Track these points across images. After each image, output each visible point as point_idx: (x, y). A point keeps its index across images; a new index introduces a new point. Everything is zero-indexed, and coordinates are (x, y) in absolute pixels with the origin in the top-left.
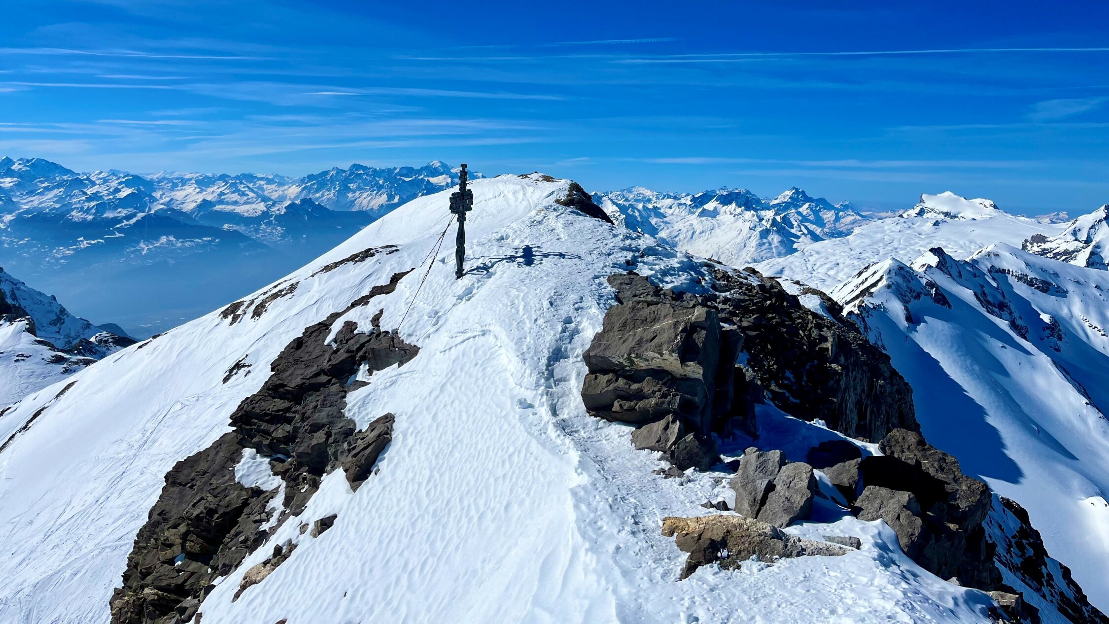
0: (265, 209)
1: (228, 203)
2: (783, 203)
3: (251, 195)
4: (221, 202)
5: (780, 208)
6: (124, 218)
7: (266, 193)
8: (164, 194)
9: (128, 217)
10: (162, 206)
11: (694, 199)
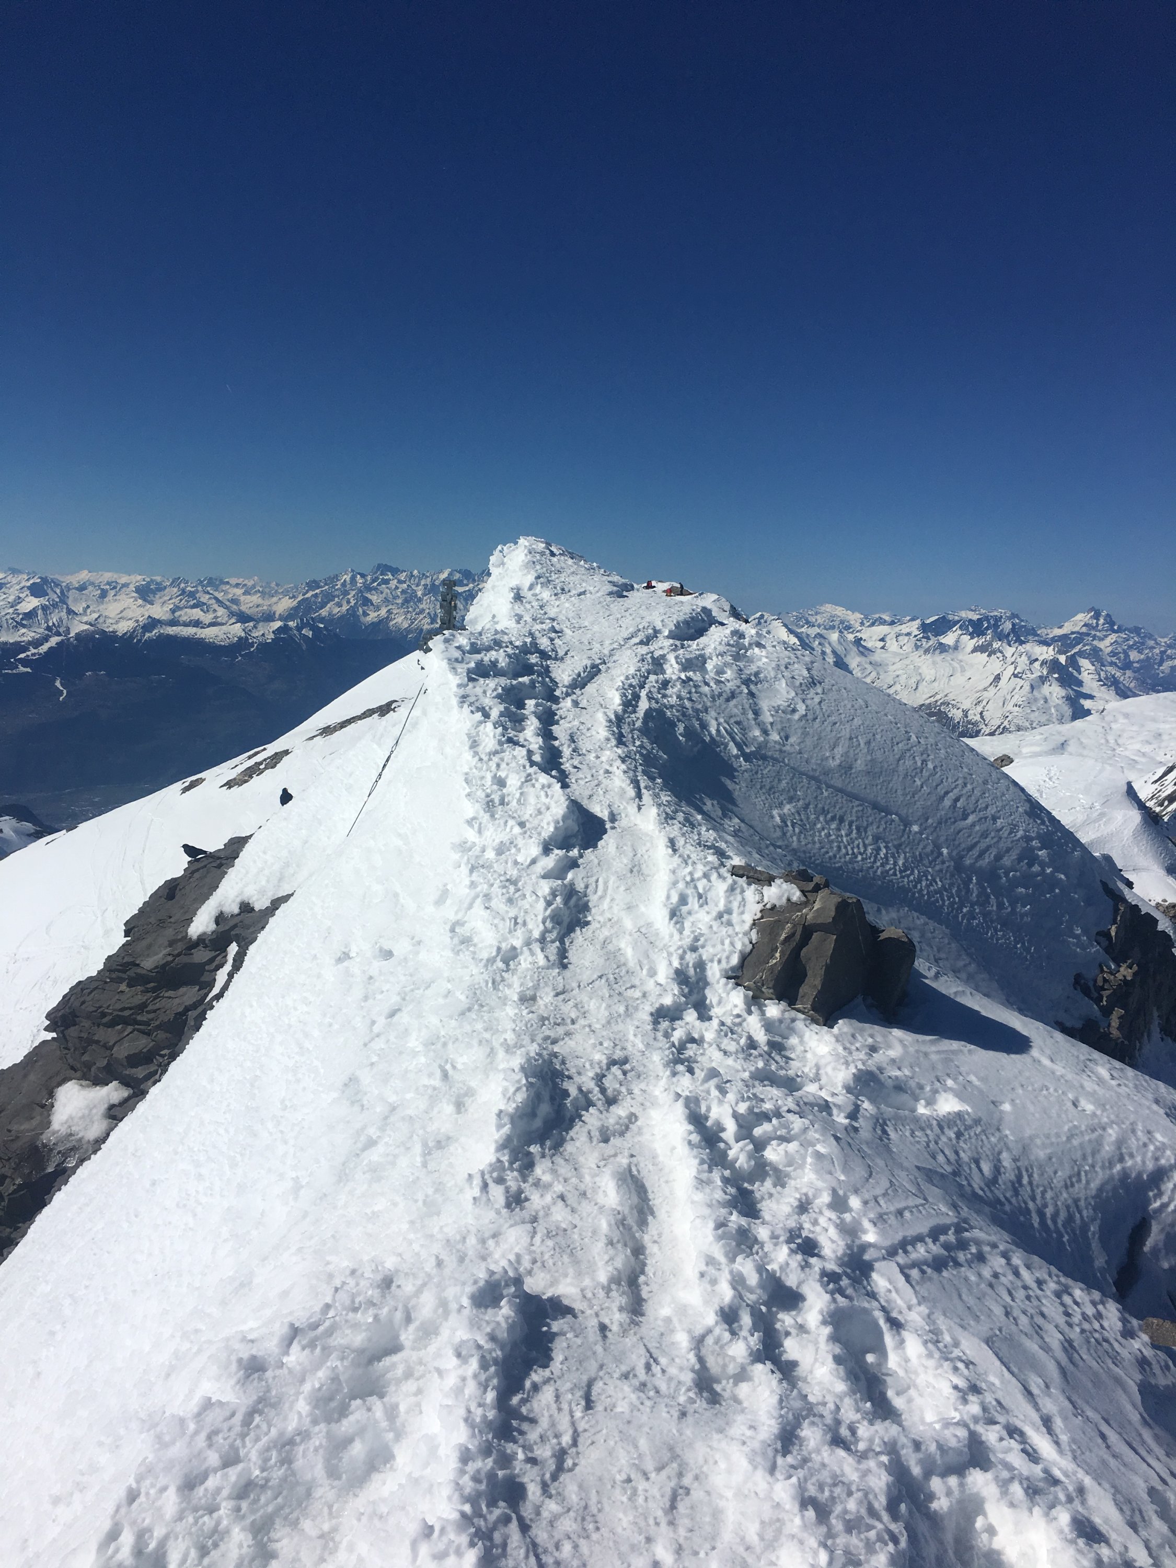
0: (243, 635)
1: (186, 625)
2: (1073, 633)
3: (221, 612)
4: (173, 623)
5: (1065, 643)
6: (30, 643)
7: (243, 608)
8: (88, 607)
9: (37, 643)
10: (87, 627)
11: (924, 628)
